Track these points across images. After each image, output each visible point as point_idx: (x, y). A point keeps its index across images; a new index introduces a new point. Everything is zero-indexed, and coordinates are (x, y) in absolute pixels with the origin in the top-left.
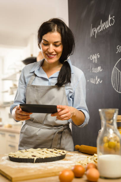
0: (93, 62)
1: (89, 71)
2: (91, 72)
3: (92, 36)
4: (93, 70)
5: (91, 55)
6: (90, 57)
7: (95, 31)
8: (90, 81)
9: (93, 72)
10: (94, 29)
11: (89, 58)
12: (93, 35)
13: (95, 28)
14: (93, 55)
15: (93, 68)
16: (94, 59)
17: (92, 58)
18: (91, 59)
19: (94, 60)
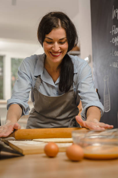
0: (116, 45)
1: (112, 55)
2: (113, 56)
3: (114, 18)
4: (115, 54)
5: (113, 38)
6: (113, 40)
7: (117, 12)
8: (112, 65)
9: (115, 55)
10: (116, 11)
11: (111, 41)
12: (115, 16)
13: (117, 9)
14: (116, 38)
15: (115, 51)
16: (116, 41)
17: (115, 41)
18: (114, 43)
19: (116, 43)
